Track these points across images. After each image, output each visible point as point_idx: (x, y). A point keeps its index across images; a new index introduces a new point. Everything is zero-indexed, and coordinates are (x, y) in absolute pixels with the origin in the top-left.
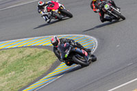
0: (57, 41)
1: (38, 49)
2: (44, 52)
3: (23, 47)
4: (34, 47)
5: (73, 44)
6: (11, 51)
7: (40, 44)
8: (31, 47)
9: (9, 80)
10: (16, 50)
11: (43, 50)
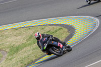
0: (40, 37)
1: (55, 27)
2: (60, 29)
3: (44, 25)
4: (53, 25)
5: (51, 38)
6: (36, 28)
7: (57, 23)
8: (50, 25)
9: (34, 49)
10: (39, 27)
11: (59, 27)
